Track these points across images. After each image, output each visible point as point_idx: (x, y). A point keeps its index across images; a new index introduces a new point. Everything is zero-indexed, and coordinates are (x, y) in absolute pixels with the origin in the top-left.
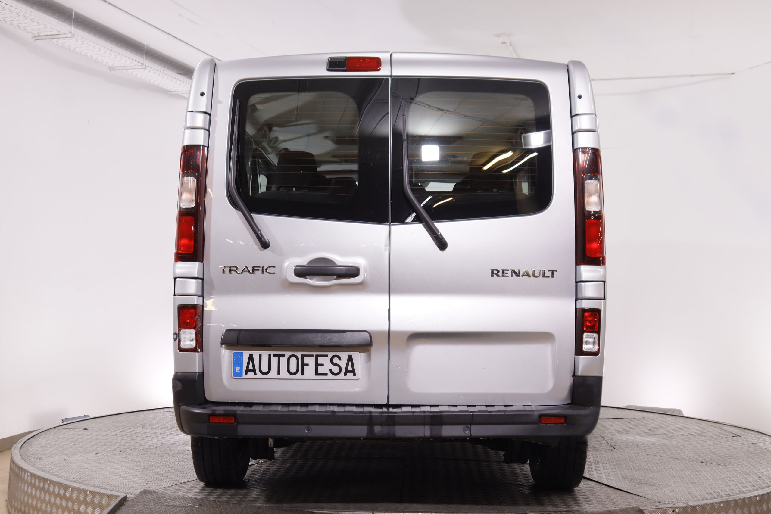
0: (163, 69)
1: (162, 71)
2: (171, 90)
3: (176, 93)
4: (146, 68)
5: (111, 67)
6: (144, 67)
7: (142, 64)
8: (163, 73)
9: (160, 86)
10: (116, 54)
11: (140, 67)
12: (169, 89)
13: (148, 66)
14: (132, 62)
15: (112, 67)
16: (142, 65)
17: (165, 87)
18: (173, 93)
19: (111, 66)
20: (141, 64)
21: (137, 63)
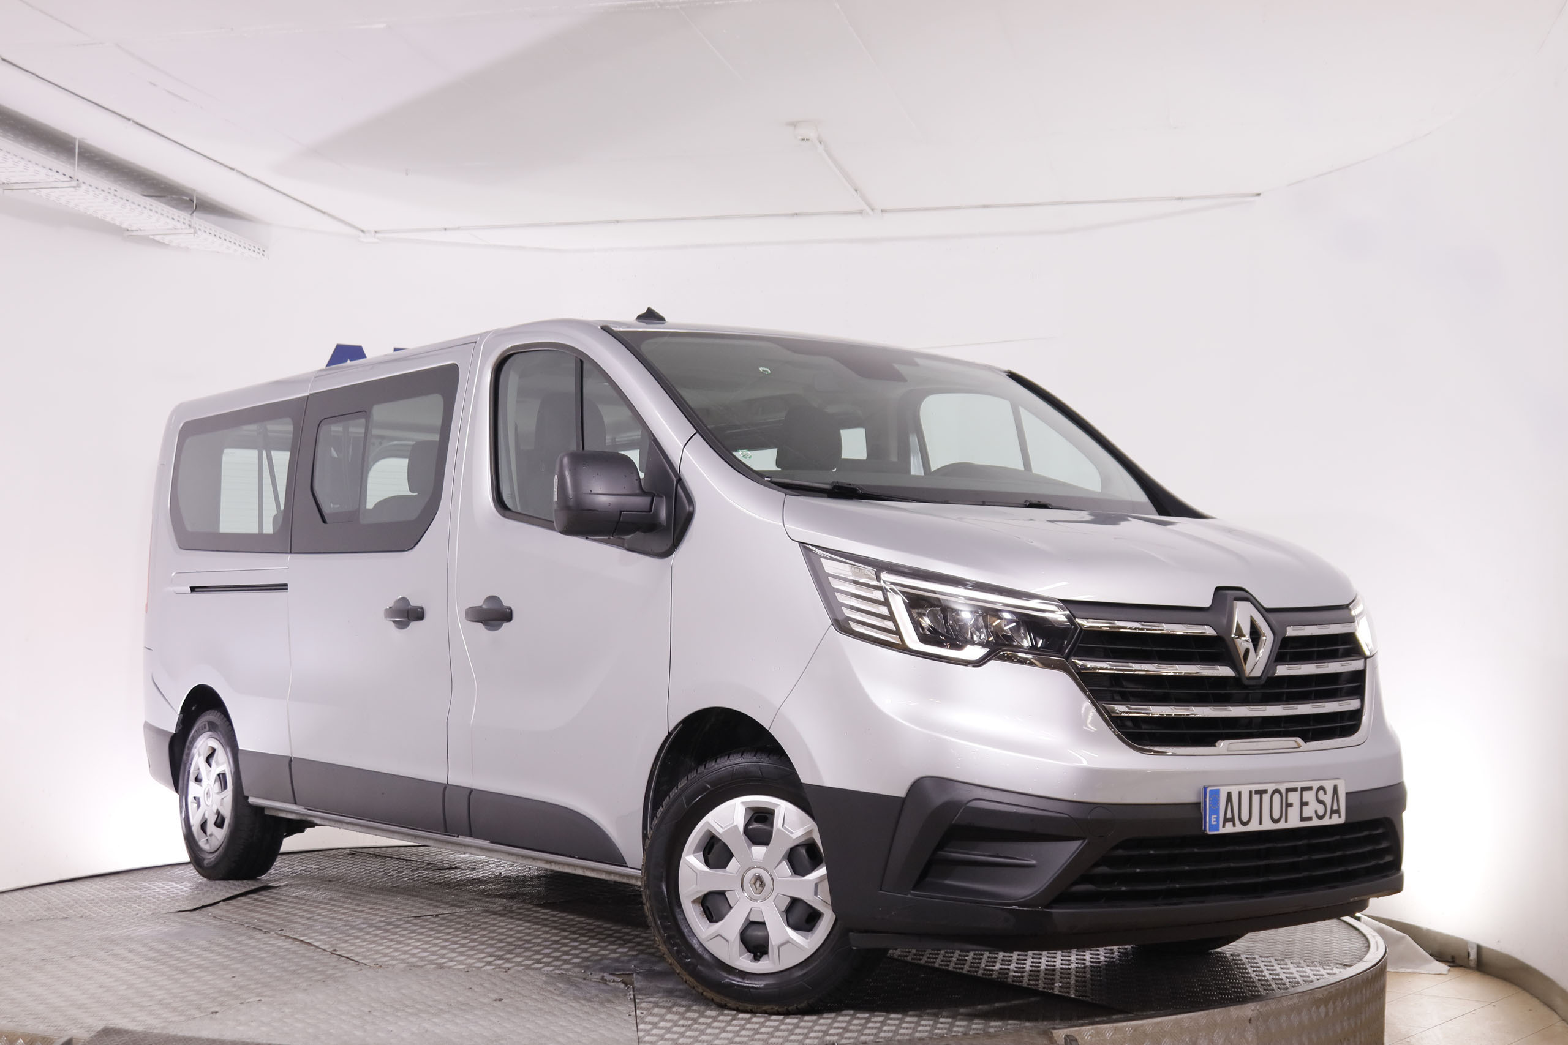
0: (114, 187)
1: (112, 192)
2: (129, 229)
3: (139, 233)
4: (78, 186)
5: (4, 184)
6: (74, 183)
7: (71, 177)
8: (115, 195)
9: (108, 219)
10: (16, 159)
11: (66, 184)
12: (125, 226)
13: (84, 183)
14: (51, 173)
15: (8, 184)
16: (71, 181)
17: (117, 223)
18: (134, 233)
19: (5, 182)
20: (67, 178)
21: (60, 177)
